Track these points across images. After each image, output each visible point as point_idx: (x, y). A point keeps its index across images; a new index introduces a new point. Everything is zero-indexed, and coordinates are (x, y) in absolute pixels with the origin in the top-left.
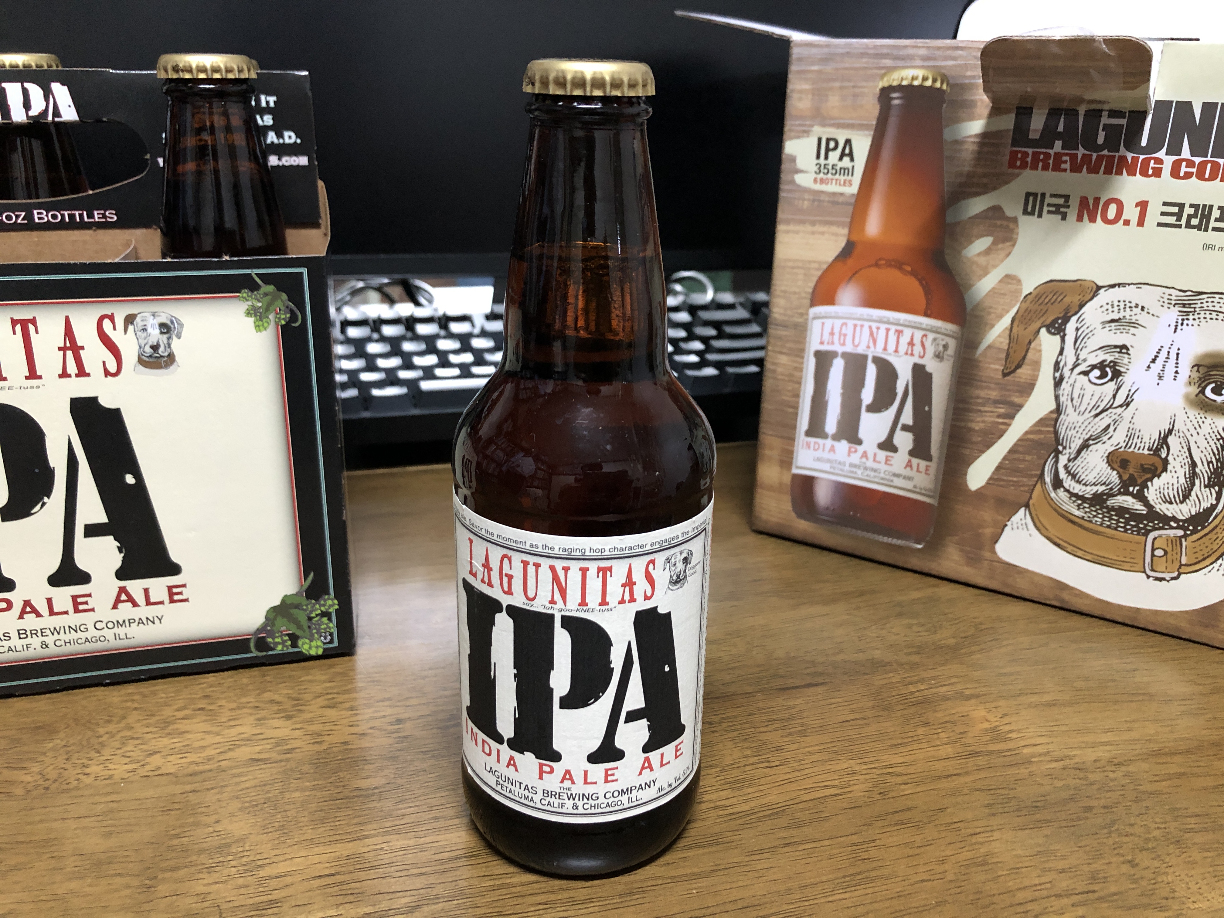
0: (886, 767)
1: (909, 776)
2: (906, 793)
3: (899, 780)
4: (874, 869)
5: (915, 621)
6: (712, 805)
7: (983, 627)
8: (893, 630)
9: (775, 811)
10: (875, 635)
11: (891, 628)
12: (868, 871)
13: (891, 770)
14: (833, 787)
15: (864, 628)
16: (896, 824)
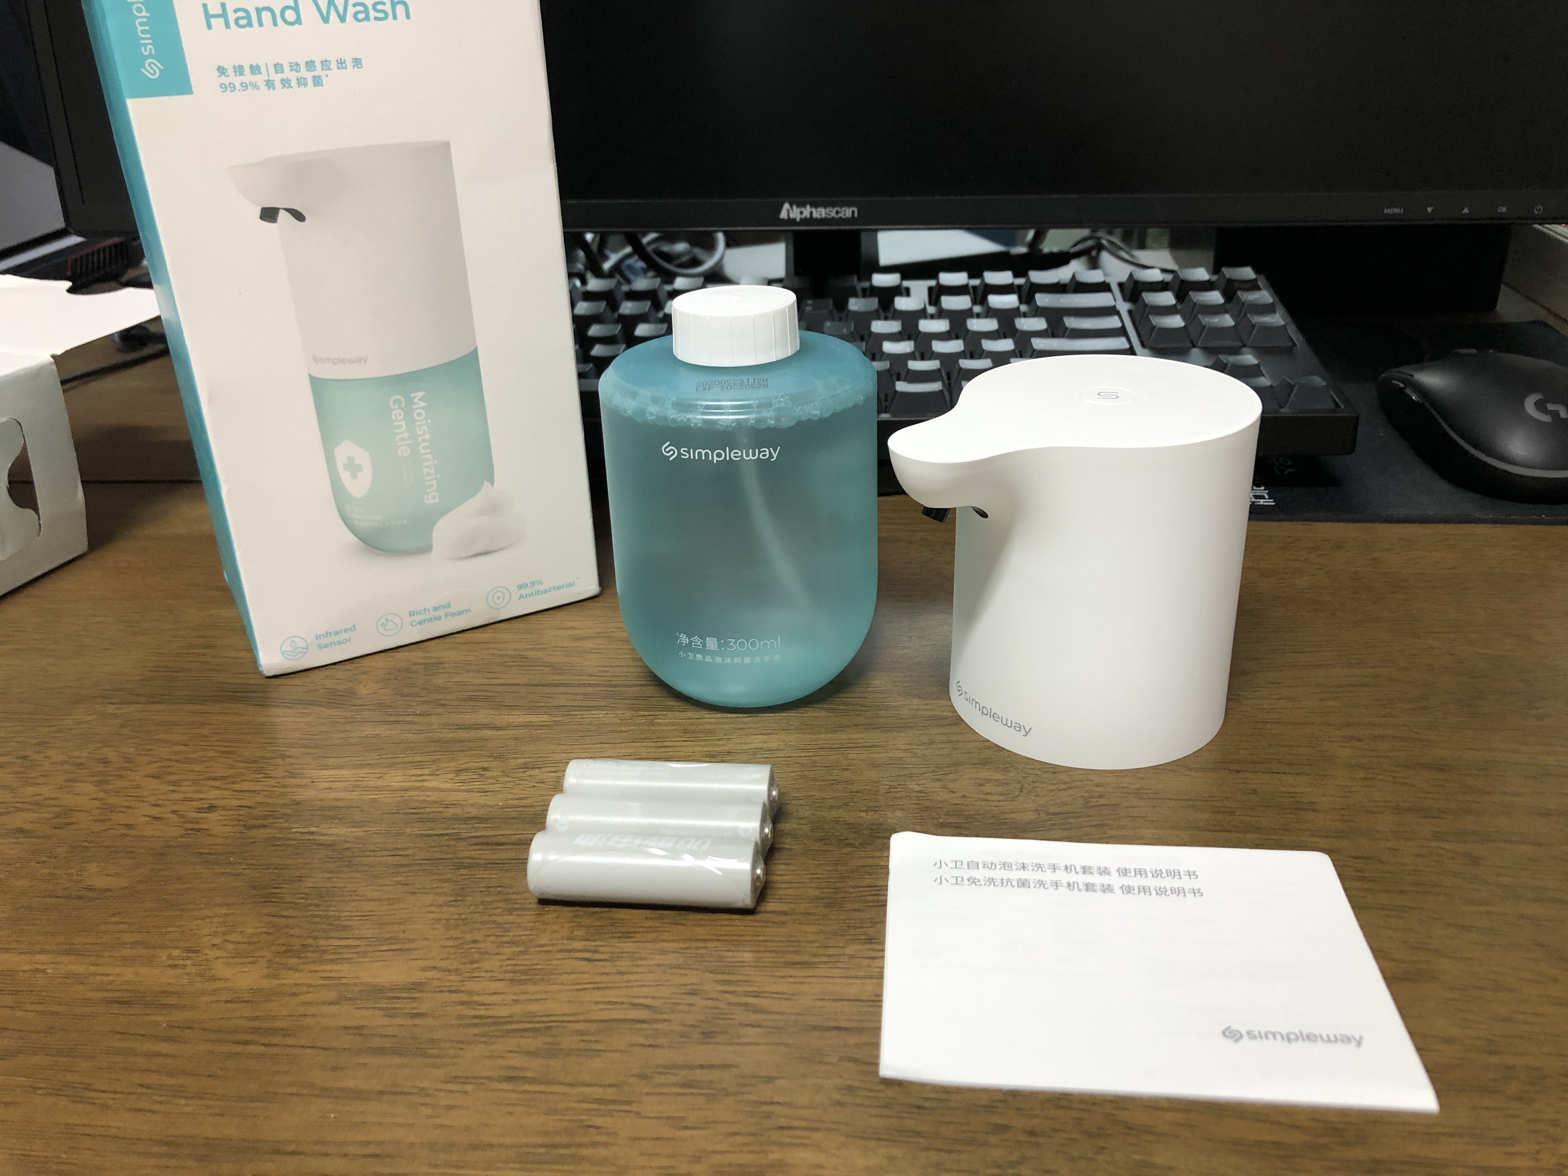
0: (746, 994)
1: (770, 1017)
2: (743, 1040)
3: (753, 1018)
4: (594, 1145)
5: (998, 776)
6: (465, 998)
7: (1102, 801)
8: (951, 785)
9: (537, 1025)
10: (917, 788)
11: (954, 780)
12: (580, 1145)
13: (751, 1000)
14: (648, 1007)
15: (911, 775)
16: (683, 1086)
